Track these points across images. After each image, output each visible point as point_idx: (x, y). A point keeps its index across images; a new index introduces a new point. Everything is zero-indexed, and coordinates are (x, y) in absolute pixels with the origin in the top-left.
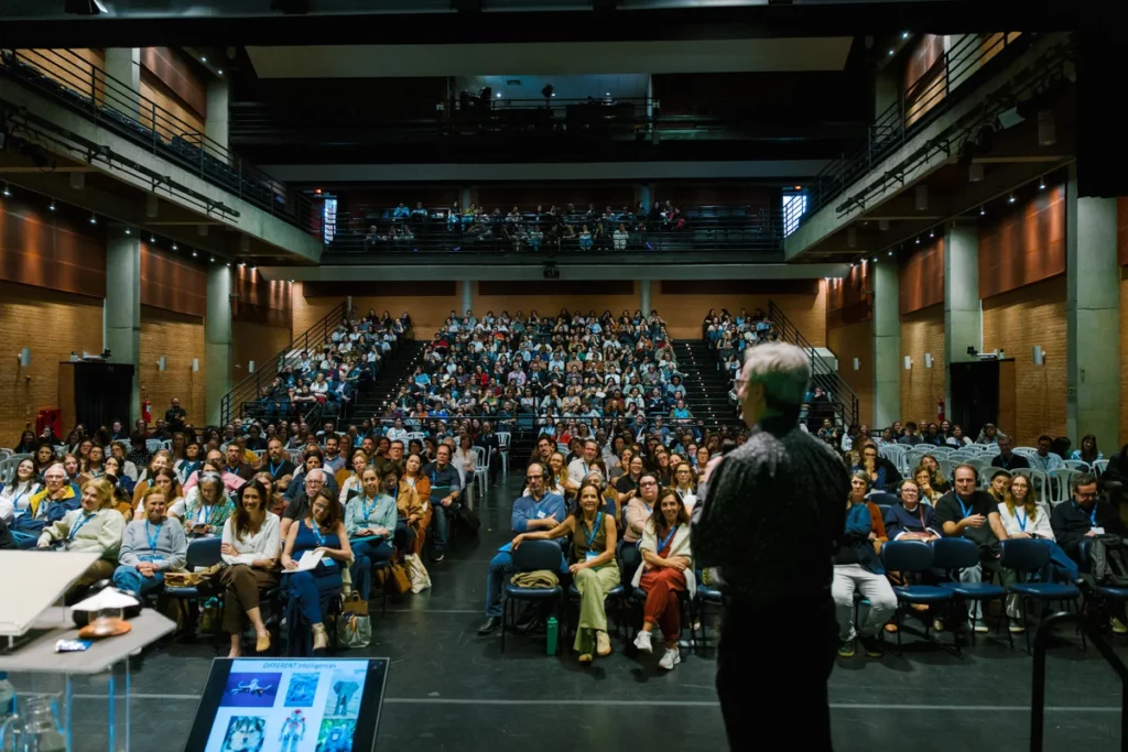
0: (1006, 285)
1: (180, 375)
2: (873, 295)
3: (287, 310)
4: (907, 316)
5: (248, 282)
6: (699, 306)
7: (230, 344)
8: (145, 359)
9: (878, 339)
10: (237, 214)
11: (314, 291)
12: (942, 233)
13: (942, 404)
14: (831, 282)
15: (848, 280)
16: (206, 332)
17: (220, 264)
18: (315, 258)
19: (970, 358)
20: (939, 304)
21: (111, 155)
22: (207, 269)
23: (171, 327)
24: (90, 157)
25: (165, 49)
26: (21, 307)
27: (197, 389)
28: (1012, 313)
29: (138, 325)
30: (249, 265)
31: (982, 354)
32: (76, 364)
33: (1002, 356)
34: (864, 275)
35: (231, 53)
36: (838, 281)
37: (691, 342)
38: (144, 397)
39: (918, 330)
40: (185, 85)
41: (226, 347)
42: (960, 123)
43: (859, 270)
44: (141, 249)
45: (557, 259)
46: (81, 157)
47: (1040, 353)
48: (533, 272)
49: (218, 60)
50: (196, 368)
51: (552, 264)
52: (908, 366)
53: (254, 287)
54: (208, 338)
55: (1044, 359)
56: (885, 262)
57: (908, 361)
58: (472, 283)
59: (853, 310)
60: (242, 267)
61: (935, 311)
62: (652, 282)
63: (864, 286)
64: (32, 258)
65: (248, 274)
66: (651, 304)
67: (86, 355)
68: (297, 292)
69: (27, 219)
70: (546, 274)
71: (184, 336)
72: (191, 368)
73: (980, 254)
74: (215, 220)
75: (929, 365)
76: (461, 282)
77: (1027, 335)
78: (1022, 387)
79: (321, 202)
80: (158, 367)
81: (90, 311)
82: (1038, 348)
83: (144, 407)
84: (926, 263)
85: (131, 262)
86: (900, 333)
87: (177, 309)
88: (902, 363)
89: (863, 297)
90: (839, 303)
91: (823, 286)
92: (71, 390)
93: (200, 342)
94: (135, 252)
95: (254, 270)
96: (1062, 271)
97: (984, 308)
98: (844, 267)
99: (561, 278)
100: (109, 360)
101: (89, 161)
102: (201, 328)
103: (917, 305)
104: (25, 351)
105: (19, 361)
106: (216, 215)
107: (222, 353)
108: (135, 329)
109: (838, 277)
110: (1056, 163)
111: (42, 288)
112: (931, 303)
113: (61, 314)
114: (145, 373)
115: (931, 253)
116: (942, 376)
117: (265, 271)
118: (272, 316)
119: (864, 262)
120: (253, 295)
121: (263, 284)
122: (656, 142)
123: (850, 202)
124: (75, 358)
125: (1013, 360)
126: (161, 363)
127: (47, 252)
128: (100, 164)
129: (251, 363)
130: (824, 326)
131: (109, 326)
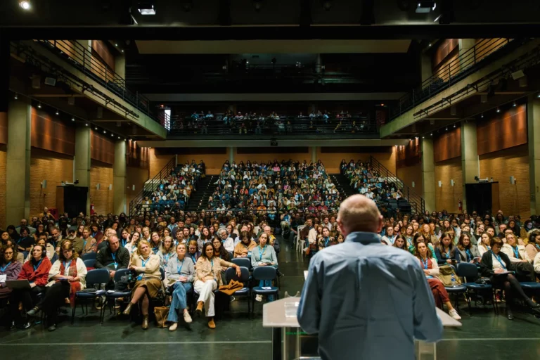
0: (493, 148)
1: (104, 192)
2: (422, 153)
3: (148, 161)
4: (438, 162)
5: (133, 148)
6: (338, 158)
7: (125, 177)
8: (91, 184)
9: (425, 173)
10: (138, 117)
11: (160, 152)
12: (459, 125)
13: (461, 203)
14: (398, 148)
15: (408, 147)
16: (114, 172)
17: (122, 139)
18: (164, 137)
19: (475, 182)
20: (457, 157)
21: (94, 89)
22: (115, 141)
23: (101, 169)
24: (84, 89)
25: (100, 41)
26: (42, 160)
27: (110, 198)
28: (496, 162)
29: (90, 168)
30: (133, 140)
31: (481, 180)
32: (64, 187)
33: (492, 181)
34: (417, 144)
35: (128, 43)
36: (402, 147)
37: (335, 175)
38: (91, 202)
39: (445, 169)
40: (107, 57)
41: (123, 179)
42: (488, 77)
43: (414, 143)
44: (91, 133)
45: (276, 137)
46: (80, 89)
47: (514, 179)
48: (265, 143)
49: (122, 46)
50: (111, 188)
51: (275, 139)
52: (440, 186)
53: (135, 151)
54: (115, 175)
55: (515, 182)
56: (428, 138)
57: (440, 183)
58: (234, 148)
59: (410, 160)
60: (130, 141)
61: (456, 160)
62: (317, 147)
63: (417, 150)
64: (47, 137)
65: (133, 144)
66: (316, 157)
67: (67, 183)
68: (152, 152)
69: (46, 119)
70: (272, 144)
71: (106, 173)
72: (108, 188)
73: (478, 134)
74: (128, 119)
75: (453, 185)
76: (229, 148)
77: (505, 170)
78: (503, 195)
79: (163, 110)
80: (96, 188)
81: (68, 161)
82: (513, 177)
83: (91, 207)
84: (449, 139)
85: (87, 139)
86: (434, 170)
87: (104, 161)
88: (436, 184)
89: (417, 154)
90: (403, 156)
91: (394, 149)
92: (62, 199)
93: (112, 176)
94: (89, 134)
95: (135, 142)
96: (526, 142)
97: (480, 159)
98: (406, 141)
99: (279, 146)
100: (77, 185)
101: (83, 91)
102: (112, 170)
103: (444, 157)
104: (44, 181)
105: (41, 186)
106: (129, 117)
107: (121, 182)
108: (89, 170)
109: (402, 145)
110: (523, 95)
111: (50, 151)
112: (453, 156)
113: (57, 163)
114: (92, 191)
115: (453, 134)
116: (461, 189)
117: (139, 142)
118: (142, 164)
119: (417, 139)
120: (135, 154)
121: (138, 149)
122: (323, 84)
123: (422, 111)
124: (63, 184)
125: (497, 182)
126: (98, 186)
127: (53, 134)
128: (88, 93)
129: (134, 186)
130: (395, 167)
131: (76, 169)
